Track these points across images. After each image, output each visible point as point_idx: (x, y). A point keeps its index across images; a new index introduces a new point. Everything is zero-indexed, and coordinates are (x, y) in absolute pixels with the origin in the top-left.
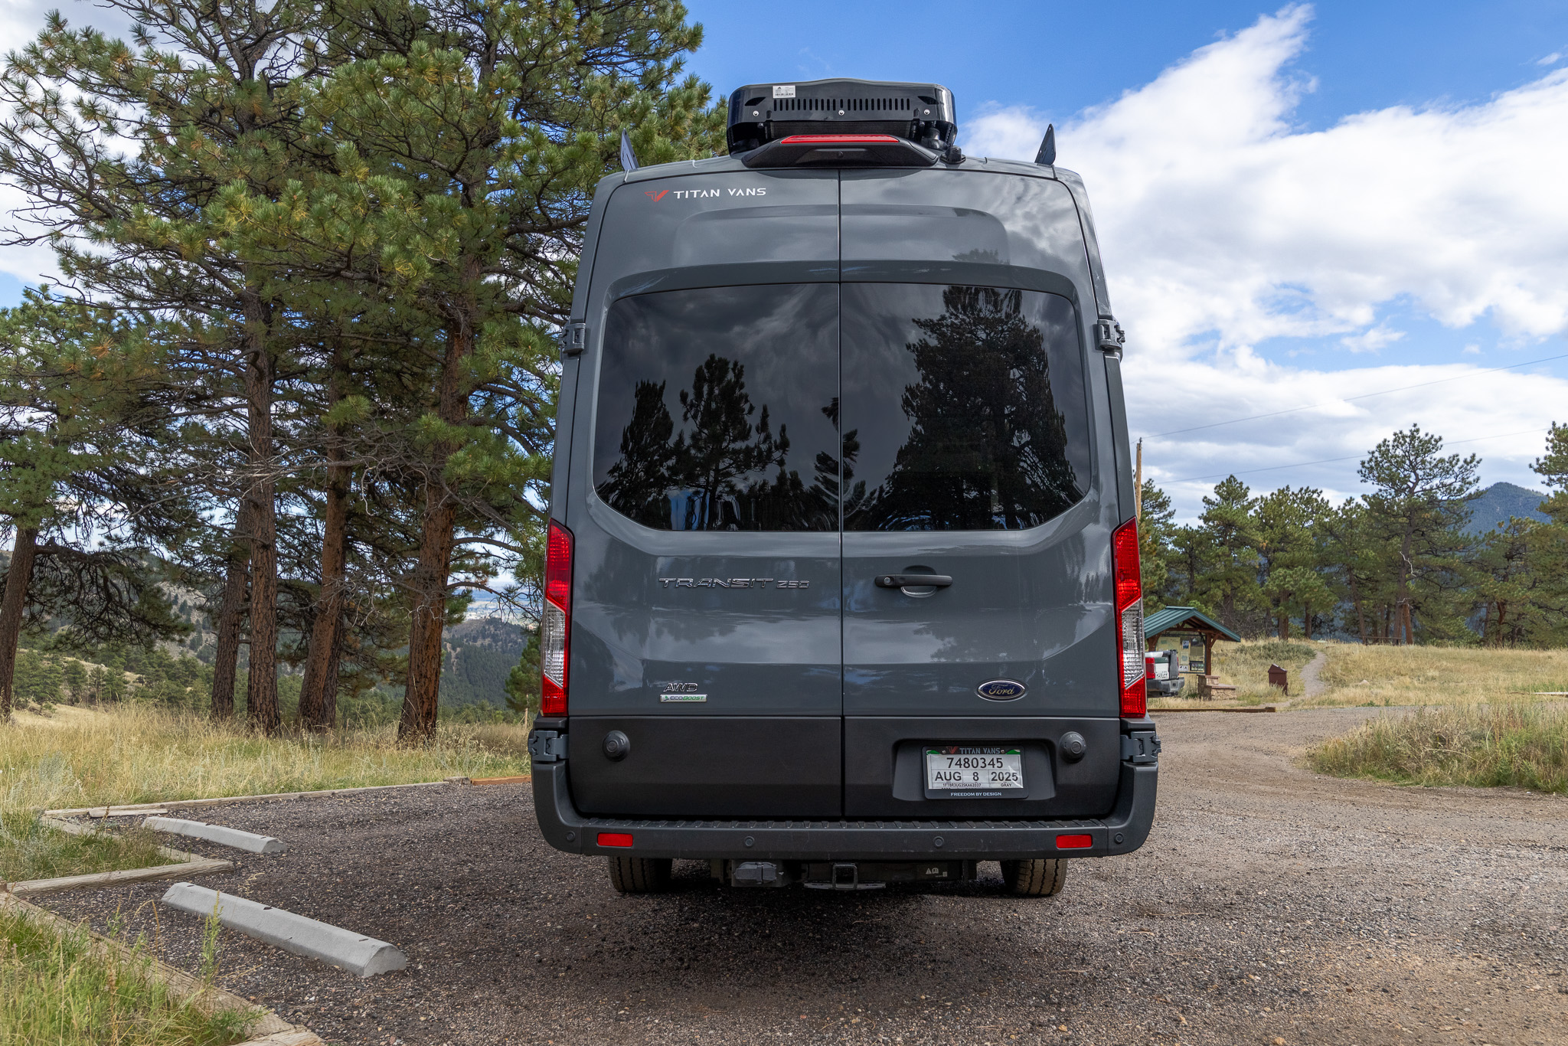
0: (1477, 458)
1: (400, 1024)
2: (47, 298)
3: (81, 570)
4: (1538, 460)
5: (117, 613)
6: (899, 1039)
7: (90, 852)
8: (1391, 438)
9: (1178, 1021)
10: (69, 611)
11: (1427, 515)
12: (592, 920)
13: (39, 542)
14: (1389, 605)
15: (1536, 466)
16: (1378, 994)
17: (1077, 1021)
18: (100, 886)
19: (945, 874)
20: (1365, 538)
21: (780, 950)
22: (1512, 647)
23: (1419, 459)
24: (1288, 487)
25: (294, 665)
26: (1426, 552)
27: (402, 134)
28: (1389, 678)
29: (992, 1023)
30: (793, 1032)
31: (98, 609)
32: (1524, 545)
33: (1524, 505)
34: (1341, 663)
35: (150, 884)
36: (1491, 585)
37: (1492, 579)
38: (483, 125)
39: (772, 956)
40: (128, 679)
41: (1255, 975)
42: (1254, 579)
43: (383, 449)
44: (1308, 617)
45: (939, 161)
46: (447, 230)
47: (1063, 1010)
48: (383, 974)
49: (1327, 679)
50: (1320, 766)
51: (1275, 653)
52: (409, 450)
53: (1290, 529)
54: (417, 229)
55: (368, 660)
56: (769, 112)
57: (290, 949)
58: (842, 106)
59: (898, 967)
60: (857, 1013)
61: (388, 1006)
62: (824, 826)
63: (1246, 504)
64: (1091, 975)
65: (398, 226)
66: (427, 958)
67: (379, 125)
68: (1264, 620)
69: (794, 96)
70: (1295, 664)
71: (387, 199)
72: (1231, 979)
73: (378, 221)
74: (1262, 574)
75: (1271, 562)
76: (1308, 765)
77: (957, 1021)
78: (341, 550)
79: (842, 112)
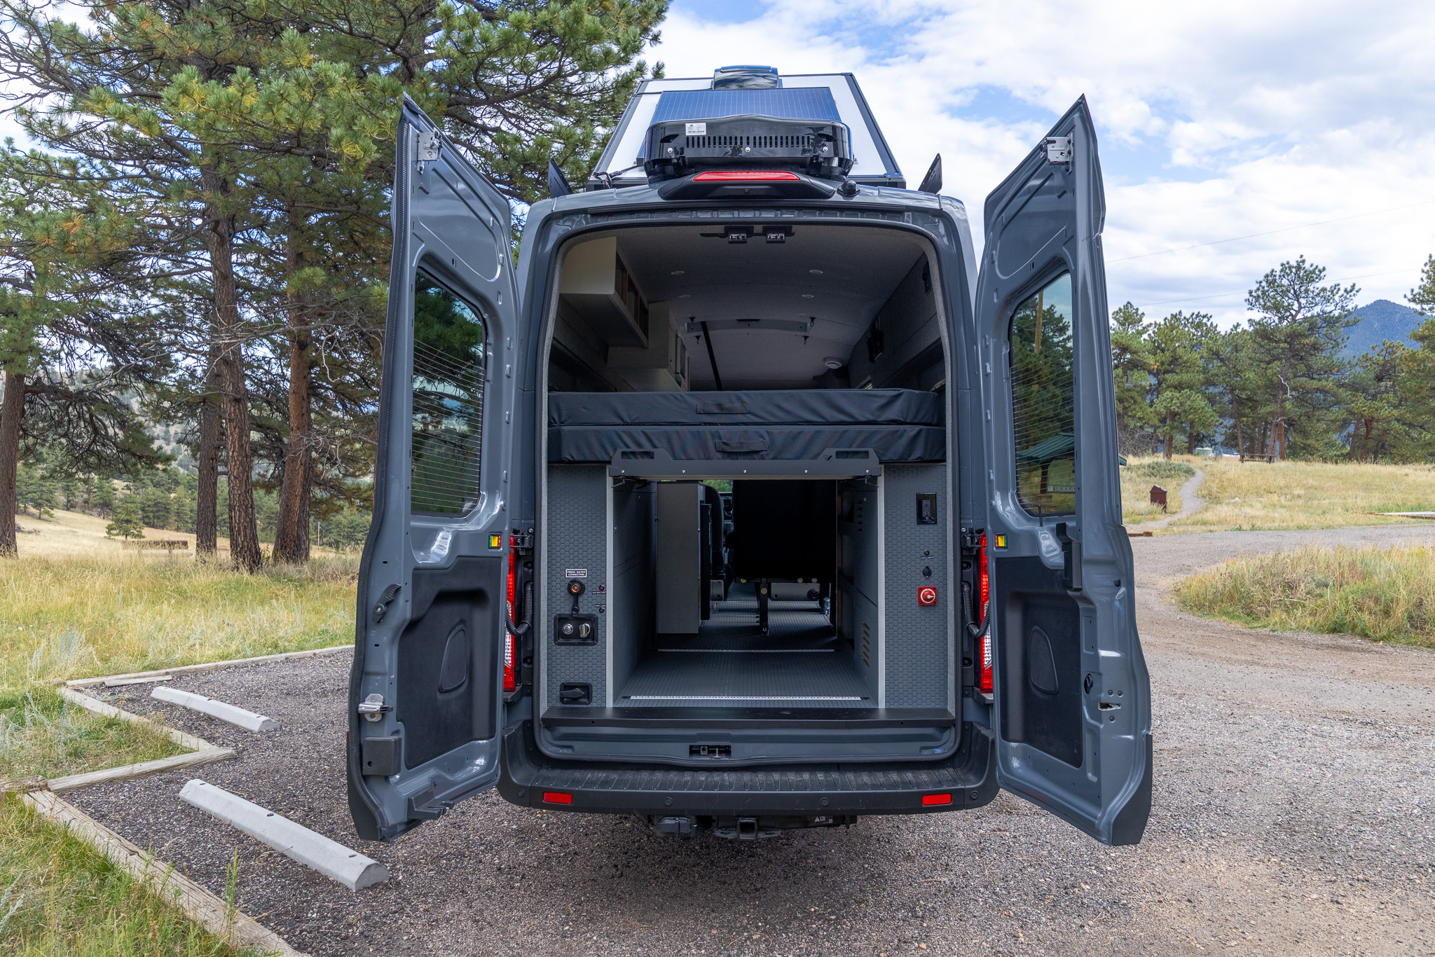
0: (1357, 288)
1: (387, 944)
2: (14, 150)
3: (68, 407)
4: (1412, 291)
5: (104, 445)
7: (111, 733)
8: (1278, 268)
9: (1016, 937)
10: (61, 443)
11: (1307, 341)
12: (541, 819)
13: (28, 382)
14: (1267, 423)
15: (1410, 297)
16: (1184, 904)
17: (936, 936)
18: (125, 779)
19: (831, 821)
20: (1249, 362)
21: (698, 854)
22: (1375, 461)
23: (1303, 289)
24: (1180, 312)
25: (269, 492)
26: (1303, 375)
27: (342, 12)
28: (1259, 495)
29: (867, 938)
31: (87, 441)
32: (1395, 367)
33: (1400, 321)
34: (1217, 481)
35: (166, 776)
36: (1361, 404)
37: (1361, 397)
38: (420, 3)
39: (691, 861)
40: (116, 487)
41: (1086, 883)
42: (1144, 399)
43: (340, 316)
44: (1191, 434)
45: (836, 194)
46: (391, 112)
47: (925, 925)
48: (371, 887)
49: (1204, 497)
50: (1184, 602)
51: (1158, 471)
52: (364, 317)
53: (1180, 351)
54: (362, 108)
55: (336, 487)
56: (682, 149)
57: (292, 856)
58: (748, 143)
59: (794, 875)
60: (758, 927)
61: (377, 923)
62: (730, 787)
63: (1140, 328)
64: (952, 883)
65: (344, 104)
66: (406, 864)
67: (320, 4)
68: (1151, 436)
69: (705, 133)
70: (1174, 483)
71: (332, 85)
72: (1066, 888)
73: (324, 99)
74: (1152, 394)
75: (1160, 383)
76: (1173, 601)
77: (838, 937)
78: (305, 397)
79: (748, 149)
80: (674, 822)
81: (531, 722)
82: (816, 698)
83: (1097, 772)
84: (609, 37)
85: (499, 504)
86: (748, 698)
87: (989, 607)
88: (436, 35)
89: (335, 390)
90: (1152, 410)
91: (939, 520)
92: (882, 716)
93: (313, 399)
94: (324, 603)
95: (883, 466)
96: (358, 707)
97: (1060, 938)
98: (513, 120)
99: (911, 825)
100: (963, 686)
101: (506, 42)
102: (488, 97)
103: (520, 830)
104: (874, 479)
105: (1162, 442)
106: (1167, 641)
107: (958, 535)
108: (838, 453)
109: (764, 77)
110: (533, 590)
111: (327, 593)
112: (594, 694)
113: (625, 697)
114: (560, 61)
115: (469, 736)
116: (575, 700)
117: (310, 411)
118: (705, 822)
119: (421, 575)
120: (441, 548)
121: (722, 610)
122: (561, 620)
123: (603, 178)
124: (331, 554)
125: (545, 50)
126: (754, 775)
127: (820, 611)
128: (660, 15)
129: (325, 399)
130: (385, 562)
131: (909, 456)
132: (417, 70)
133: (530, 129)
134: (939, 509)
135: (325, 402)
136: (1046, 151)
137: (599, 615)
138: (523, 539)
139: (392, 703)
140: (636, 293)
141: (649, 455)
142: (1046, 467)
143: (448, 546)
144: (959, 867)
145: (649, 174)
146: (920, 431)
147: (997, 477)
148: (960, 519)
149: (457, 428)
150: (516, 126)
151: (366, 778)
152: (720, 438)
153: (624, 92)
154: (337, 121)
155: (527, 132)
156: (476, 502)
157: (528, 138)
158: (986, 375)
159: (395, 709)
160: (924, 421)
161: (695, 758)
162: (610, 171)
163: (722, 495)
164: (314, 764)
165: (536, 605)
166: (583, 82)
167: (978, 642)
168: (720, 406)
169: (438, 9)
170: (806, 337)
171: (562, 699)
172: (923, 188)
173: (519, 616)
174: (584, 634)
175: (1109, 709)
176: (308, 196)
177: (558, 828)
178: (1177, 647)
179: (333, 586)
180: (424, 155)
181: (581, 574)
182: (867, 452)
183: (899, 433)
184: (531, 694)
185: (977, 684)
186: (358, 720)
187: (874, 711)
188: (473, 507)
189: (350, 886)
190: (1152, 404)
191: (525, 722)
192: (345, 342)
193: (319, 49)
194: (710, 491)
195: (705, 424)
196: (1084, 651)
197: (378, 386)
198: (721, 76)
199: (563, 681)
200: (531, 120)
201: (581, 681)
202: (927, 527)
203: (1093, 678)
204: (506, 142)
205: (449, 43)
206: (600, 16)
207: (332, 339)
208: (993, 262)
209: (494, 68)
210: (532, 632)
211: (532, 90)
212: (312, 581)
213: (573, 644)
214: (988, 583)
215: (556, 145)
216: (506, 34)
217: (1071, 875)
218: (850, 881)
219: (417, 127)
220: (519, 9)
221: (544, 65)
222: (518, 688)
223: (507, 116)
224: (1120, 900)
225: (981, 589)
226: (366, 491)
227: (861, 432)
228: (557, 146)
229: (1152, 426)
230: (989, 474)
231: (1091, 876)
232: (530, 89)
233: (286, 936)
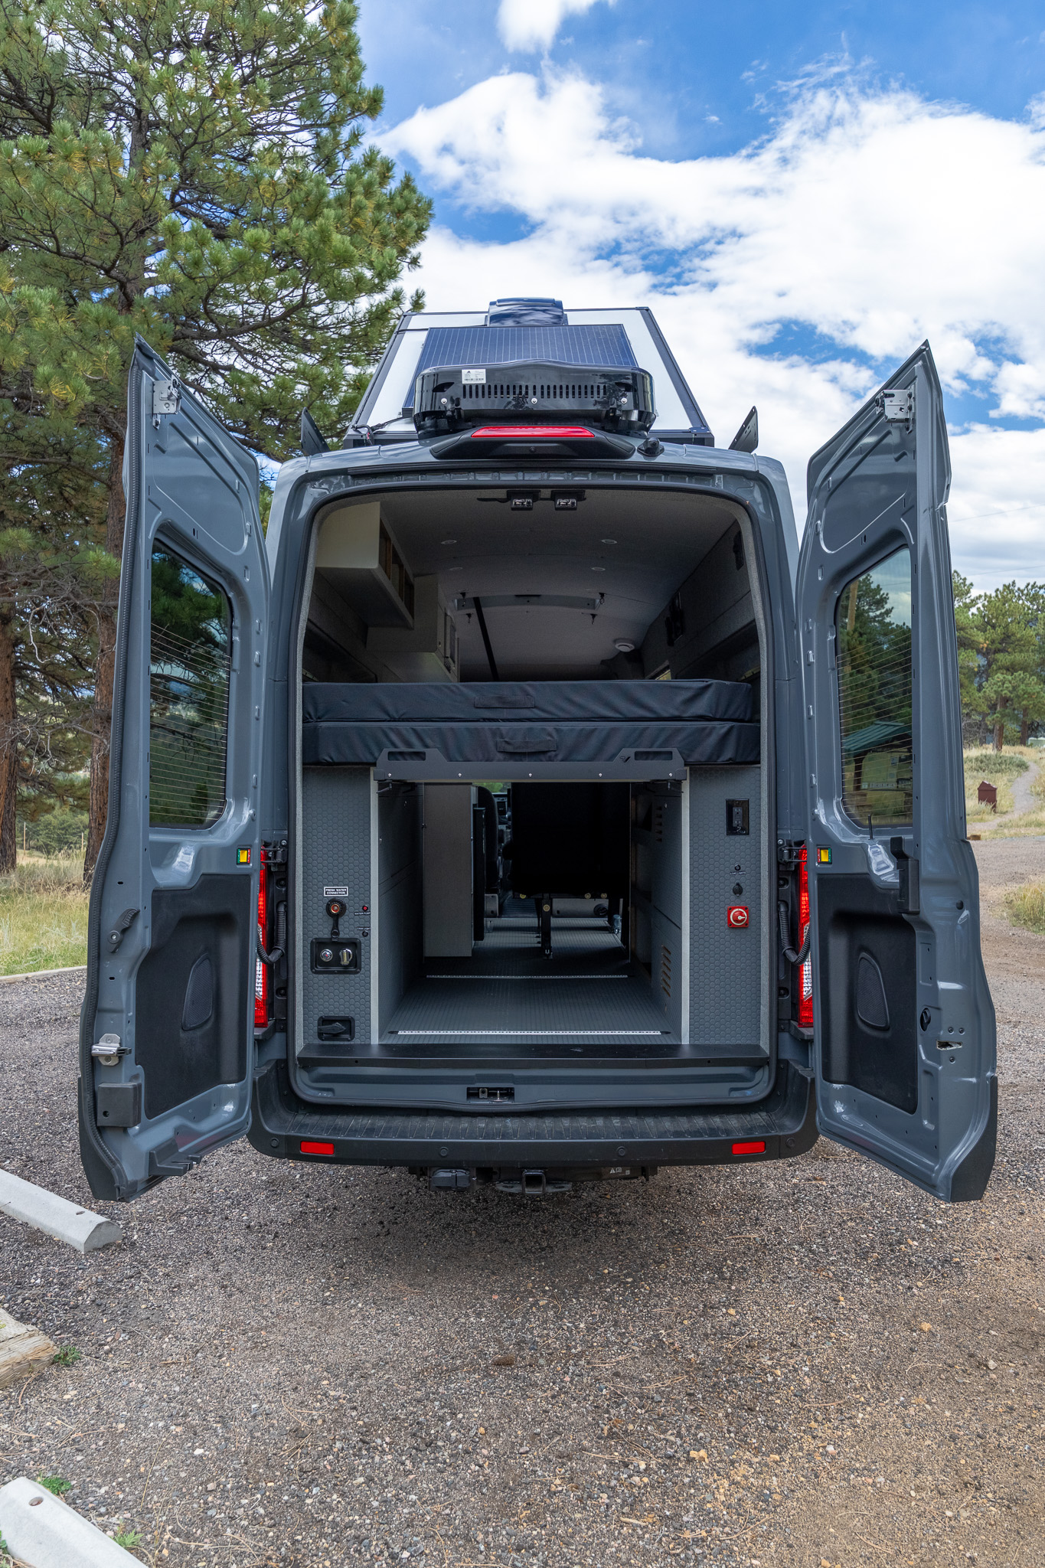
1: (123, 1313)
6: (582, 1325)
9: (835, 1301)
12: (294, 1168)
16: (1023, 1262)
17: (746, 1301)
19: (628, 1172)
24: (1014, 583)
27: (48, 228)
29: (669, 1304)
30: (486, 1317)
38: (140, 217)
41: (913, 1239)
42: (972, 682)
43: (49, 585)
44: (1024, 723)
45: (636, 453)
46: (106, 346)
47: (733, 1288)
48: (102, 1247)
49: (1038, 794)
50: (1017, 916)
51: (987, 765)
52: (77, 588)
53: (1013, 628)
54: (72, 342)
55: (47, 785)
56: (458, 399)
57: (10, 1213)
58: (535, 393)
59: (584, 1231)
60: (545, 1292)
61: (110, 1289)
62: (515, 1135)
63: (968, 601)
64: (763, 1240)
65: (51, 337)
66: (141, 1222)
67: (21, 218)
68: (979, 725)
69: (484, 382)
70: (1005, 778)
71: (37, 314)
72: (891, 1245)
73: (28, 331)
74: (981, 677)
75: (989, 665)
76: (1005, 914)
77: (636, 1302)
78: (9, 679)
79: (534, 400)
80: (450, 1175)
81: (286, 1061)
82: (610, 1033)
83: (934, 1118)
84: (362, 259)
85: (247, 813)
86: (533, 1033)
87: (809, 930)
88: (158, 255)
89: (43, 671)
90: (980, 695)
91: (751, 830)
92: (686, 1054)
93: (18, 682)
94: (35, 919)
95: (688, 768)
96: (91, 1050)
97: (886, 1301)
98: (249, 357)
99: (715, 1173)
100: (778, 1019)
101: (241, 265)
102: (219, 330)
103: (271, 1182)
104: (677, 784)
105: (991, 731)
106: (999, 960)
107: (774, 847)
108: (637, 754)
109: (544, 311)
110: (286, 912)
111: (39, 906)
112: (357, 1029)
113: (392, 1033)
114: (304, 288)
115: (216, 1078)
116: (335, 1036)
117: (14, 696)
118: (486, 1174)
119: (160, 896)
120: (183, 863)
121: (497, 929)
122: (319, 945)
123: (364, 431)
124: (40, 861)
125: (285, 275)
126: (540, 1120)
127: (609, 929)
128: (419, 235)
129: (32, 682)
130: (120, 883)
131: (719, 757)
132: (136, 297)
133: (268, 368)
134: (752, 817)
135: (32, 685)
136: (883, 406)
137: (362, 939)
138: (275, 853)
139: (131, 1043)
140: (401, 566)
141: (420, 756)
142: (861, 761)
143: (190, 863)
144: (771, 1221)
145: (418, 428)
146: (732, 728)
147: (819, 781)
148: (777, 829)
149: (183, 714)
150: (252, 364)
151: (101, 1130)
152: (502, 737)
153: (378, 323)
154: (43, 356)
155: (265, 370)
156: (221, 810)
157: (266, 379)
158: (809, 665)
159: (133, 1052)
160: (736, 716)
161: (474, 1102)
162: (371, 423)
163: (496, 796)
164: (31, 1106)
165: (290, 928)
166: (331, 312)
167: (796, 970)
168: (500, 699)
169: (160, 225)
170: (594, 616)
171: (320, 1035)
172: (734, 446)
173: (271, 942)
174: (345, 961)
175: (948, 1049)
176: (10, 445)
177: (314, 1179)
178: (1010, 968)
179: (44, 898)
180: (161, 408)
181: (342, 892)
182: (671, 753)
183: (707, 731)
184: (285, 1030)
185: (795, 1016)
186: (91, 1064)
187: (677, 1048)
188: (218, 816)
189: (78, 1247)
190: (980, 688)
191: (278, 1062)
192: (55, 615)
193: (18, 271)
194: (483, 793)
195: (484, 720)
196: (920, 982)
197: (94, 667)
198: (496, 310)
199: (322, 1014)
200: (270, 357)
201: (342, 1014)
202: (737, 838)
203: (931, 1013)
204: (242, 383)
205: (173, 265)
206: (351, 234)
207: (40, 613)
208: (818, 534)
209: (227, 296)
210: (286, 958)
211: (272, 321)
212: (21, 892)
213: (333, 973)
214: (808, 903)
215: (299, 387)
216: (240, 254)
217: (897, 1230)
218: (647, 1238)
219: (152, 374)
220: (255, 226)
221: (285, 292)
222: (270, 1023)
223: (241, 352)
224: (952, 1258)
225: (800, 909)
226: (80, 788)
227: (663, 729)
228: (301, 388)
229: (979, 714)
230: (811, 778)
231: (920, 1231)
232: (268, 321)
233: (6, 1305)
